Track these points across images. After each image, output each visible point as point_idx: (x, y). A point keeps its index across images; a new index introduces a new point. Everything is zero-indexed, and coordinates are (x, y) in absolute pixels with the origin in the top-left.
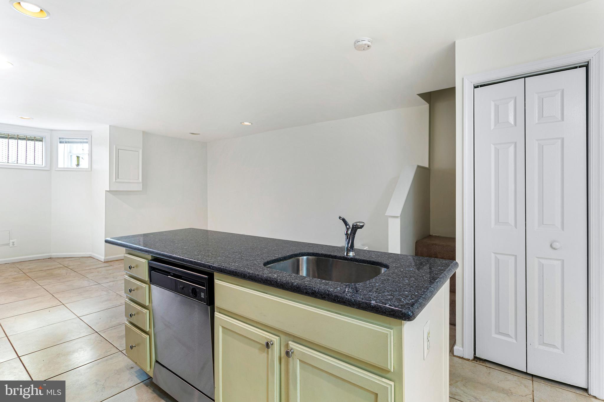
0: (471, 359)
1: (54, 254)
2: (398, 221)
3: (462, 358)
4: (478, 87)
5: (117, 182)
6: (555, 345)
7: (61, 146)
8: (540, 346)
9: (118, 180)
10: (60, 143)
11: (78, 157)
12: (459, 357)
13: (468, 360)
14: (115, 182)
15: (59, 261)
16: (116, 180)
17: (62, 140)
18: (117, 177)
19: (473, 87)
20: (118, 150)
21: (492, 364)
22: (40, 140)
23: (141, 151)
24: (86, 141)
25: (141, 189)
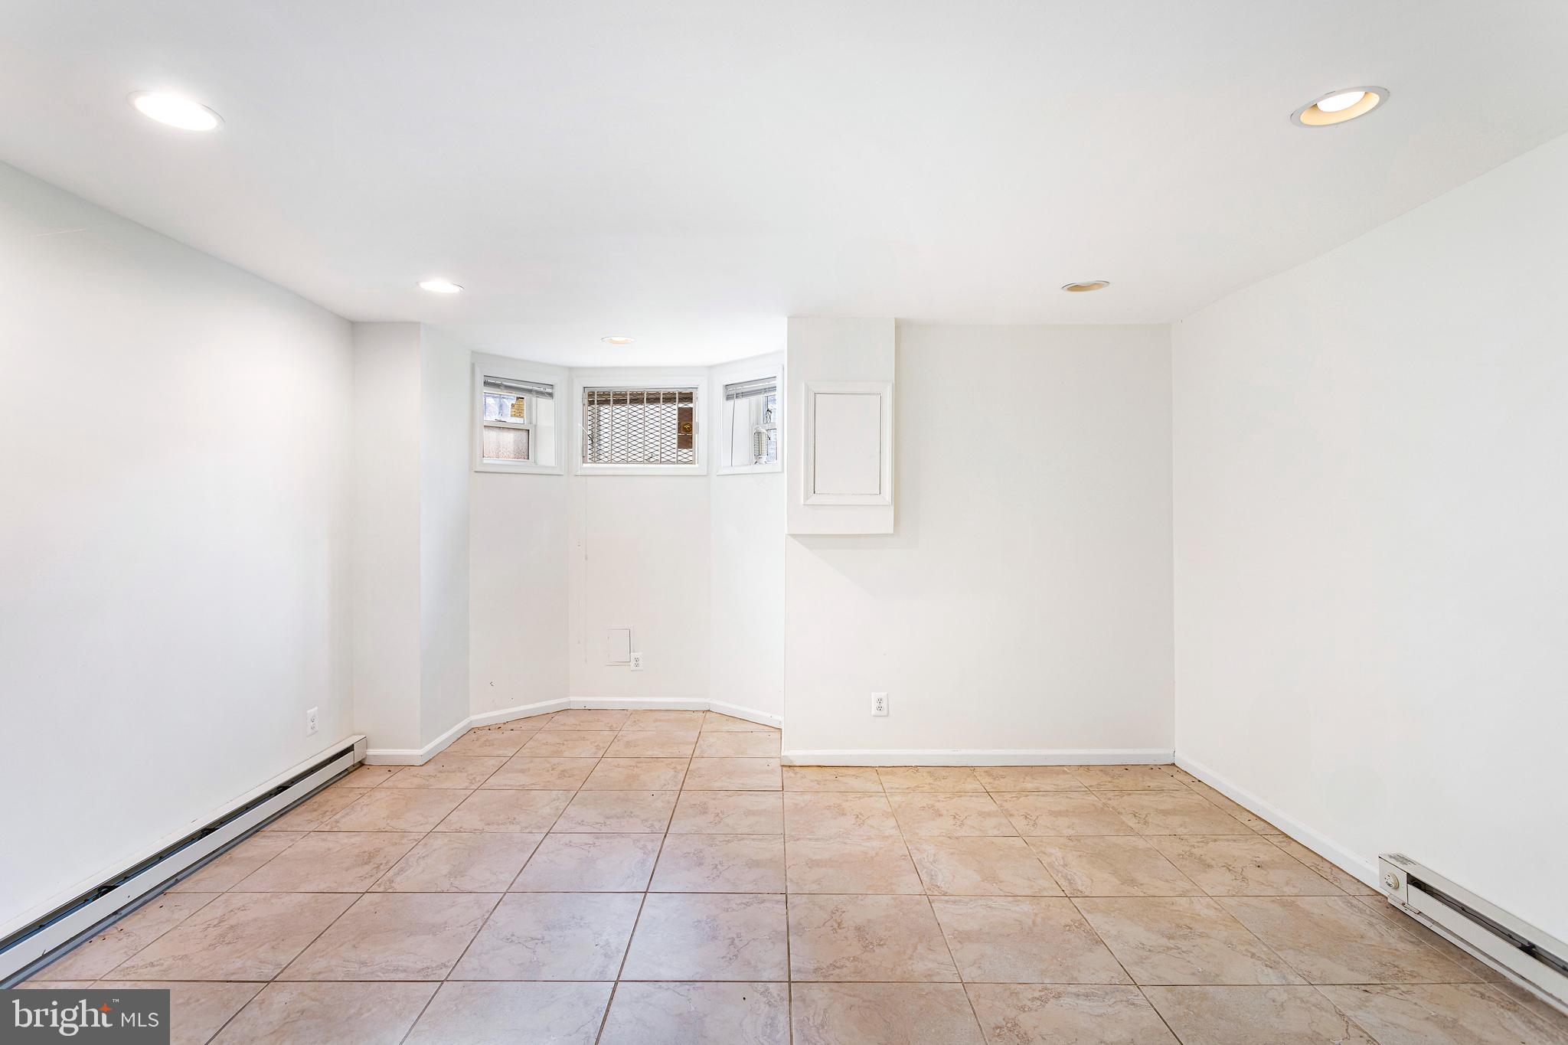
1: (714, 702)
5: (813, 505)
9: (813, 499)
10: (727, 398)
14: (805, 505)
16: (807, 498)
17: (732, 391)
18: (812, 487)
20: (813, 399)
22: (687, 397)
23: (888, 392)
24: (773, 383)
25: (890, 530)
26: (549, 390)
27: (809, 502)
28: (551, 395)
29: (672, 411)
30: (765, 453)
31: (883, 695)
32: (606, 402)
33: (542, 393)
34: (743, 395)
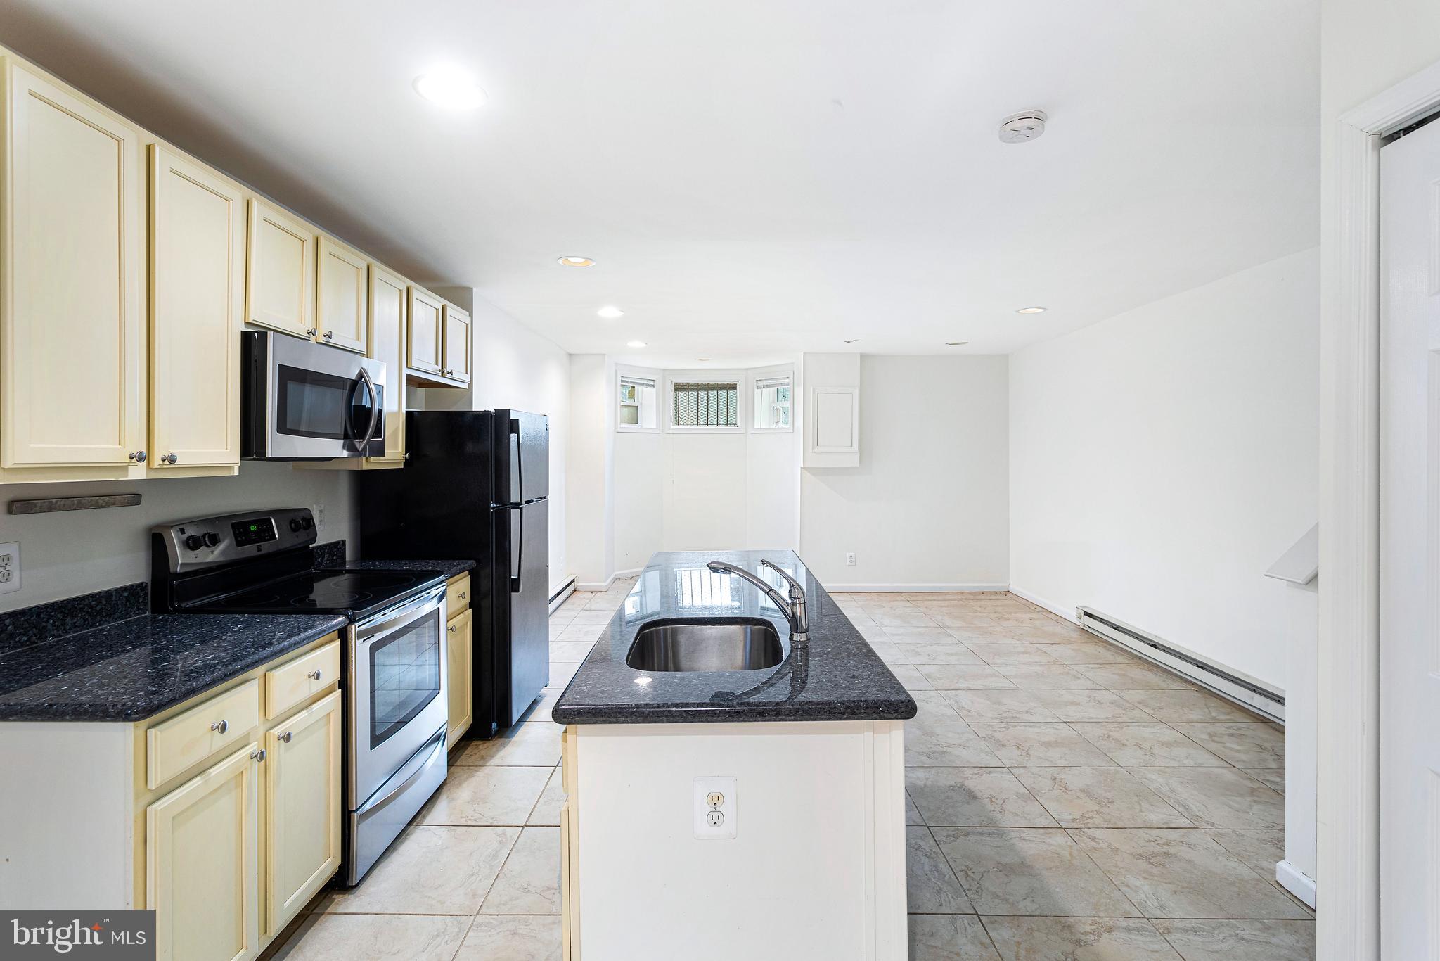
5: (817, 452)
7: (757, 392)
9: (818, 449)
10: (757, 388)
14: (812, 453)
16: (813, 448)
17: (760, 384)
18: (816, 444)
19: (1370, 144)
20: (817, 395)
22: (733, 387)
23: (856, 392)
24: (786, 381)
25: (857, 465)
26: (652, 383)
27: (815, 450)
28: (653, 386)
30: (781, 421)
31: (852, 554)
32: (685, 390)
33: (648, 385)
34: (767, 386)
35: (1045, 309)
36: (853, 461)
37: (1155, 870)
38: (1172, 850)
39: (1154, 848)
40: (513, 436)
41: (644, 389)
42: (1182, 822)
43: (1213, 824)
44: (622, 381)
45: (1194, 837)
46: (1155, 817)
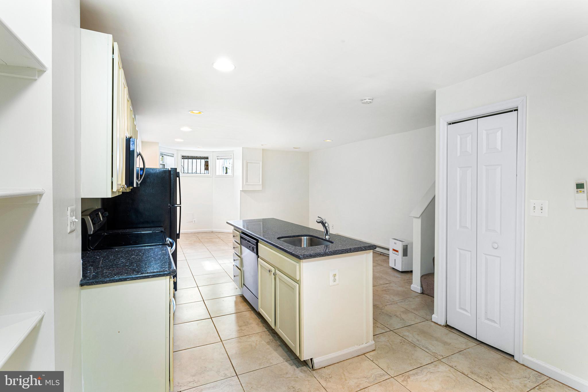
0: (442, 325)
1: (214, 230)
2: (419, 221)
3: (437, 324)
4: (451, 124)
5: (247, 185)
6: (495, 321)
7: (217, 161)
8: (486, 320)
9: (247, 184)
10: (217, 159)
11: (226, 168)
12: (435, 323)
13: (440, 325)
14: (246, 185)
15: (217, 234)
16: (246, 183)
17: (219, 158)
18: (247, 181)
19: (446, 124)
20: (247, 163)
21: (456, 331)
22: (207, 158)
23: (261, 163)
24: (230, 157)
25: (261, 189)
26: (172, 155)
28: (173, 156)
29: (203, 161)
32: (186, 158)
33: (171, 156)
34: (222, 159)
35: (332, 141)
36: (260, 188)
37: (388, 293)
38: (389, 288)
39: (384, 288)
40: (178, 178)
41: (168, 157)
42: (387, 282)
43: (393, 281)
44: (161, 154)
45: (391, 285)
46: (381, 282)
